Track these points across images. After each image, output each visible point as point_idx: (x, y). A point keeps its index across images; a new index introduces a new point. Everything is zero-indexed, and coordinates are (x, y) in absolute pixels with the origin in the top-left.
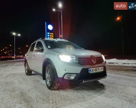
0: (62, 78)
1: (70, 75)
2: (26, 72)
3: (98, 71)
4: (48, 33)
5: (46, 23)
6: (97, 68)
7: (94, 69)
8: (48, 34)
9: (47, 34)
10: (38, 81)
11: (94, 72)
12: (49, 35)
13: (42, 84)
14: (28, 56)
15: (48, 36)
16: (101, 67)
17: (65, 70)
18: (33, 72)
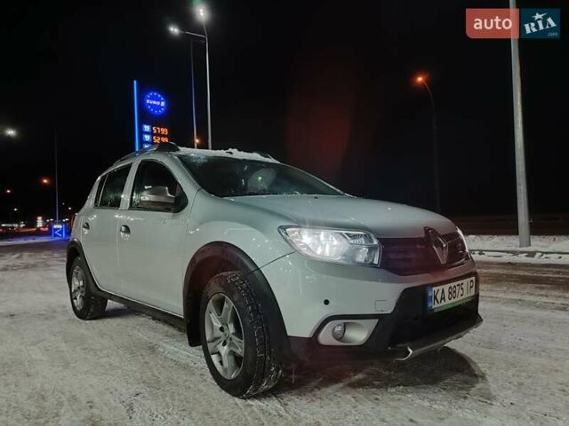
0: (309, 340)
1: (345, 326)
2: (78, 302)
3: (460, 298)
4: (147, 128)
5: (135, 82)
6: (456, 284)
7: (446, 287)
8: (147, 133)
9: (142, 133)
10: (152, 349)
11: (448, 303)
12: (151, 133)
13: (176, 363)
14: (86, 232)
15: (147, 138)
16: (469, 280)
17: (327, 302)
18: (111, 304)
